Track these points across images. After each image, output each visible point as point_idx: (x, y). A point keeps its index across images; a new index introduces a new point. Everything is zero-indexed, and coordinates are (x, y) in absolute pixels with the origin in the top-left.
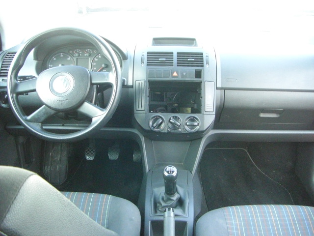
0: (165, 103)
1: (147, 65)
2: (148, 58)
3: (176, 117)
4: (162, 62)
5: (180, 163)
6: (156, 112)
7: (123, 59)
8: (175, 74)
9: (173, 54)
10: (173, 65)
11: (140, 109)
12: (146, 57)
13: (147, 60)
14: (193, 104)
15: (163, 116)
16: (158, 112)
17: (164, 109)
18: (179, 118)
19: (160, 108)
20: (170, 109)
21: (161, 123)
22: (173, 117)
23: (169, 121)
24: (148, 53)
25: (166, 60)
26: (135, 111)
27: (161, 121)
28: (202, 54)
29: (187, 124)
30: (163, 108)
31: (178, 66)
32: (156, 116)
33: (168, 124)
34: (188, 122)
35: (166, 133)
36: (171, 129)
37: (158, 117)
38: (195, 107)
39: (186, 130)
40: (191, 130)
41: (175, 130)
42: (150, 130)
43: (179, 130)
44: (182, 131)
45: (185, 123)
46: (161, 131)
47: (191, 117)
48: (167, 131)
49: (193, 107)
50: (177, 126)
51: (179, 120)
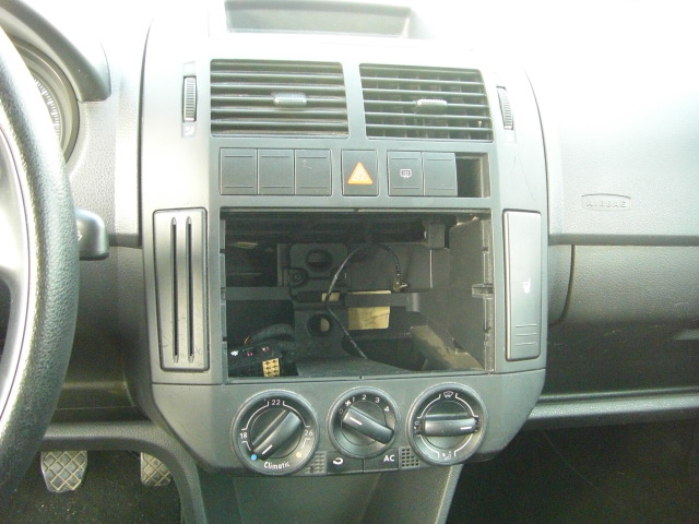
1: (215, 128)
2: (214, 91)
3: (371, 397)
4: (290, 111)
7: (87, 98)
8: (360, 176)
9: (340, 71)
10: (345, 129)
11: (183, 362)
12: (204, 86)
13: (214, 103)
14: (403, 290)
15: (305, 393)
18: (384, 402)
21: (297, 434)
22: (358, 396)
23: (338, 419)
24: (215, 65)
25: (310, 105)
26: (157, 374)
27: (295, 420)
28: (476, 75)
29: (428, 425)
31: (370, 132)
32: (270, 399)
33: (332, 435)
34: (427, 416)
35: (323, 476)
36: (346, 457)
37: (281, 403)
38: (411, 304)
39: (420, 457)
40: (441, 455)
41: (367, 458)
42: (239, 469)
43: (386, 459)
44: (400, 461)
45: (413, 425)
46: (298, 470)
47: (442, 392)
48: (324, 468)
49: (403, 305)
50: (376, 439)
51: (387, 409)
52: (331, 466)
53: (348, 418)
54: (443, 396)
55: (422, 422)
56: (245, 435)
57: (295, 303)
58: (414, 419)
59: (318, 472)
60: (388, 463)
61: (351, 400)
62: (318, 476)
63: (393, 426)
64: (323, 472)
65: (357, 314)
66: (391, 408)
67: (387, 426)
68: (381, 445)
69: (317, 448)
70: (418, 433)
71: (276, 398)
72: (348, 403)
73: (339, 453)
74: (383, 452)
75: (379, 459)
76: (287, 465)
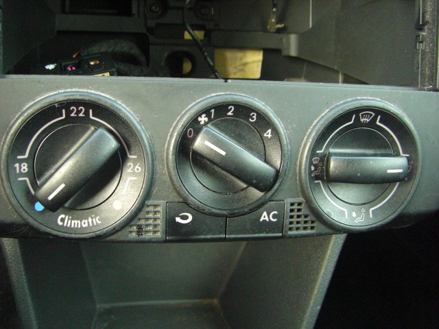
0: (131, 24)
3: (243, 110)
5: (207, 301)
6: (82, 68)
14: (279, 31)
15: (130, 98)
16: (90, 71)
17: (135, 51)
18: (264, 122)
19: (105, 47)
20: (160, 53)
22: (221, 109)
23: (184, 149)
27: (112, 144)
30: (125, 46)
32: (67, 104)
33: (174, 172)
34: (332, 150)
35: (158, 242)
36: (196, 211)
37: (87, 113)
38: (288, 48)
39: (319, 217)
40: (350, 215)
41: (233, 215)
42: (19, 226)
43: (264, 217)
44: (287, 221)
45: (311, 163)
46: (115, 231)
47: (357, 111)
48: (161, 228)
49: (278, 47)
50: (250, 184)
51: (268, 134)
52: (171, 226)
53: (201, 143)
54: (357, 119)
55: (325, 159)
56: (25, 168)
57: (152, 38)
58: (313, 153)
59: (150, 235)
60: (268, 226)
61: (208, 115)
62: (150, 241)
63: (278, 163)
64: (159, 235)
65: (224, 59)
66: (276, 132)
67: (266, 161)
68: (256, 194)
69: (147, 195)
70: (317, 178)
71: (77, 103)
72: (203, 119)
73: (186, 204)
74: (260, 205)
75: (253, 216)
76: (97, 221)
